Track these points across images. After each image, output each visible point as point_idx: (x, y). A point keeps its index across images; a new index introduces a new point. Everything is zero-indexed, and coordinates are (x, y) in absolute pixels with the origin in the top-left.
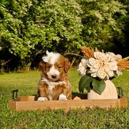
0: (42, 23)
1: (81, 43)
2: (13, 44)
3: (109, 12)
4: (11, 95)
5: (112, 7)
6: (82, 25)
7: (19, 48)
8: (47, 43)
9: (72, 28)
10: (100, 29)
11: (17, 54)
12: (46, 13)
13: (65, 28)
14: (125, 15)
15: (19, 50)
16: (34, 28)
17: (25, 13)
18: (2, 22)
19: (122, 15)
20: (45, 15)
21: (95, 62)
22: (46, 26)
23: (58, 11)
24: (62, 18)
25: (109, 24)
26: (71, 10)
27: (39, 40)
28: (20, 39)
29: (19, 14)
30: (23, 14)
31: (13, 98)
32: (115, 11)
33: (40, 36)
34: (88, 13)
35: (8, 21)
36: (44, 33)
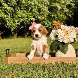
0: (25, 10)
1: (47, 22)
2: (8, 22)
3: (64, 4)
4: (5, 52)
5: (66, 1)
6: (49, 12)
7: (11, 24)
8: (27, 22)
9: (43, 13)
10: (59, 14)
11: (9, 27)
12: (27, 4)
13: (38, 13)
14: (74, 6)
15: (10, 26)
16: (20, 13)
17: (15, 4)
18: (1, 9)
19: (72, 6)
20: (26, 5)
21: (61, 32)
22: (27, 12)
23: (34, 3)
24: (36, 7)
25: (64, 11)
26: (42, 2)
27: (23, 20)
28: (11, 19)
29: (11, 4)
30: (14, 4)
31: (6, 55)
32: (68, 4)
33: (24, 17)
34: (52, 5)
35: (5, 8)
36: (26, 15)
